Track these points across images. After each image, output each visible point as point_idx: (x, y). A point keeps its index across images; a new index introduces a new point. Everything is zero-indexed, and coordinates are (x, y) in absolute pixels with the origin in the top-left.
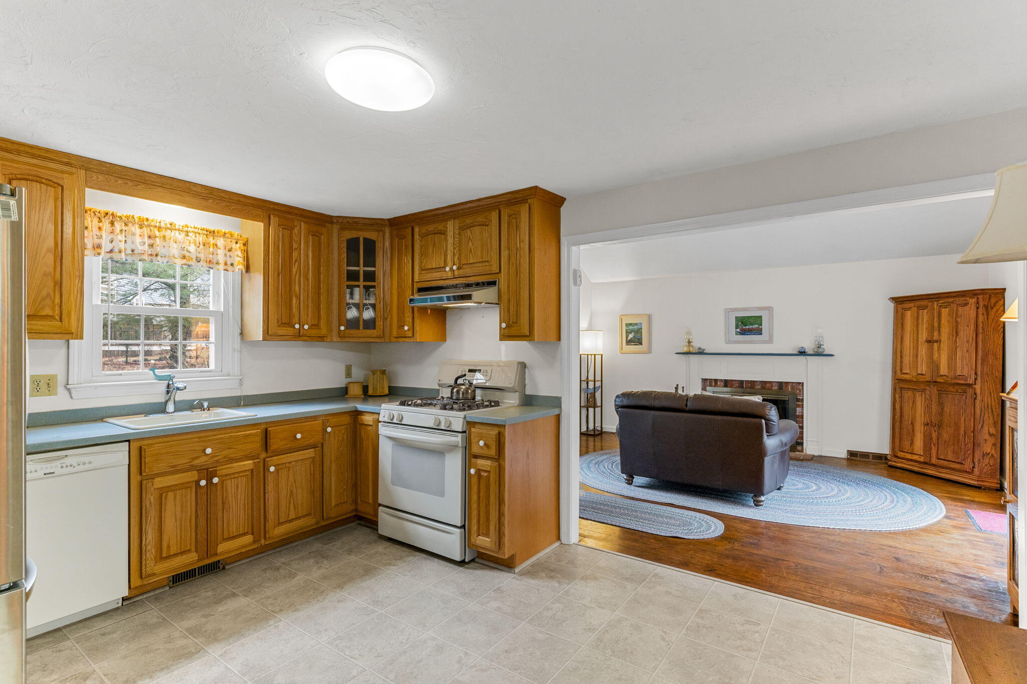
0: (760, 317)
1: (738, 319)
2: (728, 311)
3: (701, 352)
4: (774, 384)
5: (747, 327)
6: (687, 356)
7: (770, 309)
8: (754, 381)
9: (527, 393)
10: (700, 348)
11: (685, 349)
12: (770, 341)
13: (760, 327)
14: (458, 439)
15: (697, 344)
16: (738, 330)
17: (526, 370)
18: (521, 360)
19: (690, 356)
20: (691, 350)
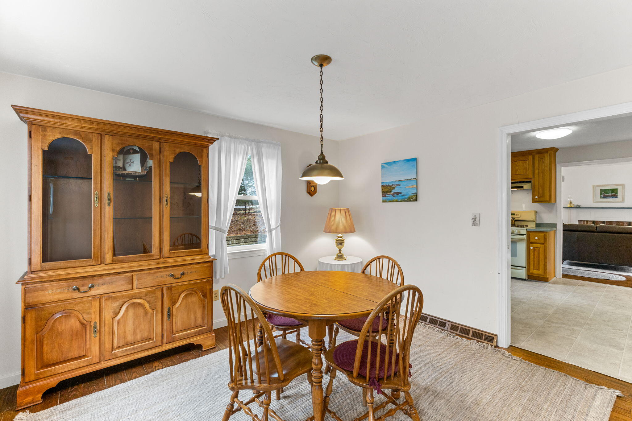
0: (617, 189)
1: (601, 190)
2: (594, 187)
3: (578, 207)
4: (625, 223)
5: (608, 194)
6: (569, 209)
7: (623, 185)
8: (612, 222)
9: (537, 222)
10: (577, 205)
11: (569, 206)
12: (623, 201)
13: (616, 194)
14: (525, 237)
15: (575, 203)
16: (602, 196)
17: (537, 214)
18: (535, 210)
19: (571, 209)
20: (572, 206)
